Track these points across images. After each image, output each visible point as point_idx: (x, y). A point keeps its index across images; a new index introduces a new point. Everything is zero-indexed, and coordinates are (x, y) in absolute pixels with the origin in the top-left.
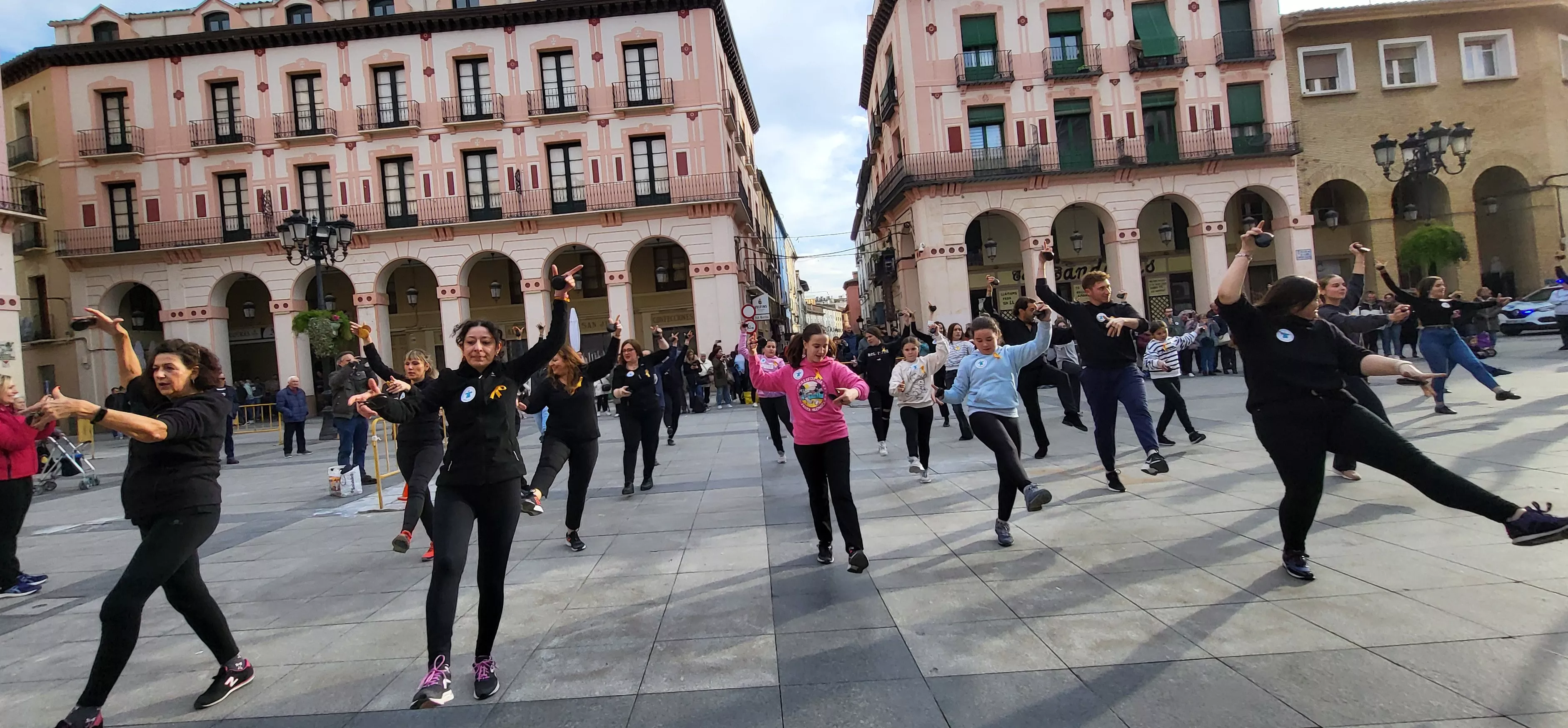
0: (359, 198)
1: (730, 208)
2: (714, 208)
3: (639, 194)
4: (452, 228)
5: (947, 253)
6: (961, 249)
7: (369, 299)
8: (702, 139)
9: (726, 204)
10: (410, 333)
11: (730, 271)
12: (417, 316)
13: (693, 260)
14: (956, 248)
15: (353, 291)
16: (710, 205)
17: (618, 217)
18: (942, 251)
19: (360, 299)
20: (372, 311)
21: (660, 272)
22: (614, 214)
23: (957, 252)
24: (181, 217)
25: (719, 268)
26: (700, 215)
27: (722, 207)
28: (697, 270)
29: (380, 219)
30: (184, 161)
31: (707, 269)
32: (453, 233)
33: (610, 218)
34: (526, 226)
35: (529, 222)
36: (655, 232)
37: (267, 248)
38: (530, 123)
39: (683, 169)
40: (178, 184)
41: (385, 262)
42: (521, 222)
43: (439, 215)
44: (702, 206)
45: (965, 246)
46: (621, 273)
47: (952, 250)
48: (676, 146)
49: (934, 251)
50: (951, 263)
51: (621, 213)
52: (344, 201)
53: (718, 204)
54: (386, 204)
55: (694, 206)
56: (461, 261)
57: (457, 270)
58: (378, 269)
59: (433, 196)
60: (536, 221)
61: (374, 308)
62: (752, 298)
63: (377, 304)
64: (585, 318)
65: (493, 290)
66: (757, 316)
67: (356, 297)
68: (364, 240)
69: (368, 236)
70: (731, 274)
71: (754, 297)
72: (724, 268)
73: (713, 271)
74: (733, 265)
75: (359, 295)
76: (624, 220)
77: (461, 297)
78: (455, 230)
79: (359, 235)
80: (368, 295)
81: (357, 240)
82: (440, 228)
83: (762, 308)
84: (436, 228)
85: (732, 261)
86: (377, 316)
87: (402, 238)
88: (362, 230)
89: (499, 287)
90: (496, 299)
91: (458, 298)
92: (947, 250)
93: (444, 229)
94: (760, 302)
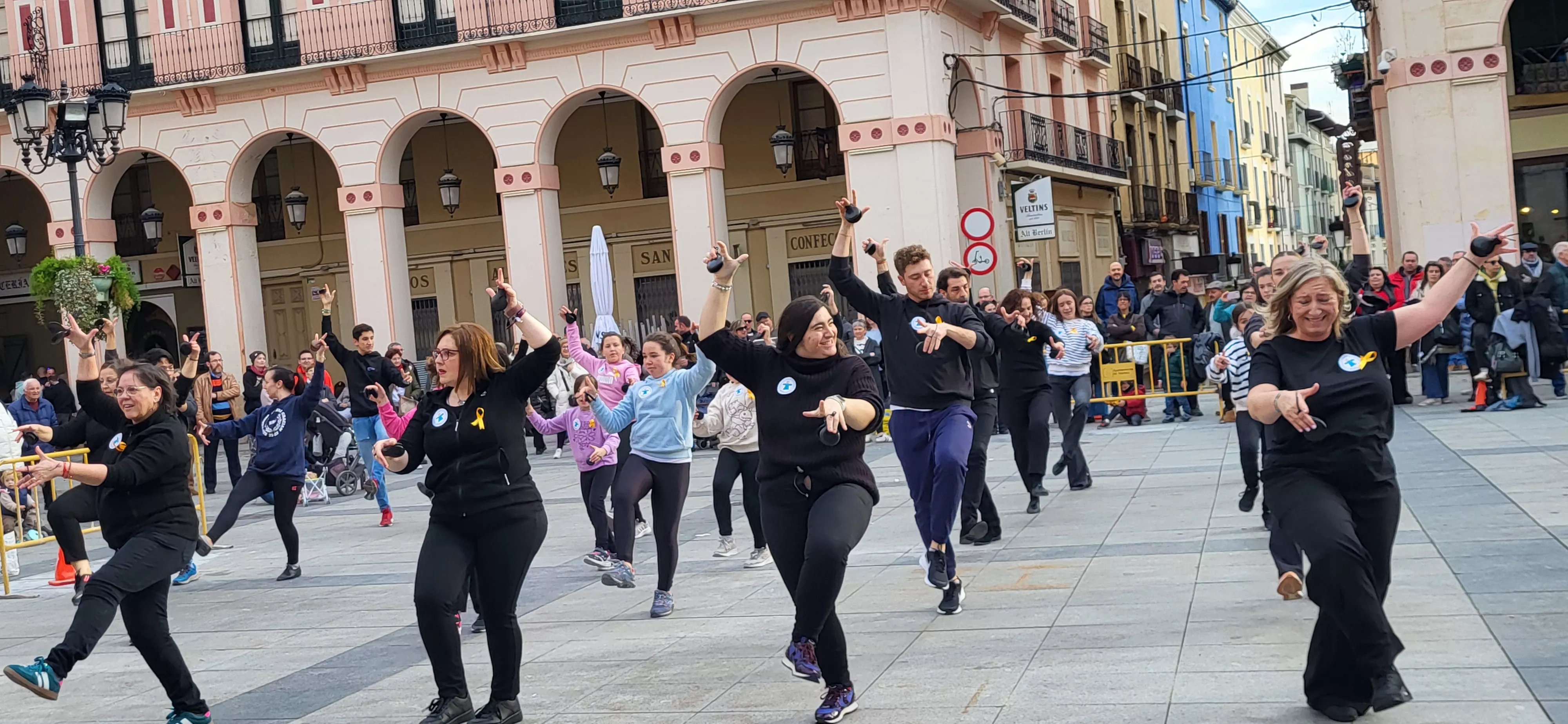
0: (195, 11)
4: (362, 66)
5: (1453, 70)
6: (1491, 61)
7: (218, 214)
10: (308, 278)
11: (926, 135)
12: (321, 242)
13: (848, 113)
14: (1478, 59)
15: (188, 200)
17: (686, 28)
18: (1439, 66)
19: (202, 216)
21: (777, 142)
22: (676, 19)
23: (1479, 68)
25: (903, 130)
26: (861, 12)
28: (855, 136)
29: (235, 55)
31: (877, 133)
32: (365, 75)
33: (671, 29)
34: (502, 55)
35: (507, 45)
36: (766, 56)
41: (243, 139)
42: (493, 47)
43: (336, 41)
45: (1502, 54)
46: (695, 148)
47: (1466, 64)
49: (1417, 69)
50: (1461, 95)
51: (692, 17)
52: (169, 23)
54: (246, 22)
56: (382, 134)
57: (374, 152)
58: (231, 153)
59: (326, 4)
60: (522, 43)
61: (226, 233)
62: (1015, 188)
63: (231, 225)
64: (647, 242)
65: (444, 191)
66: (1024, 230)
67: (194, 212)
68: (206, 97)
69: (211, 89)
70: (936, 143)
71: (1020, 186)
72: (920, 127)
73: (890, 135)
74: (935, 121)
75: (200, 209)
76: (699, 31)
77: (382, 208)
78: (368, 70)
79: (195, 90)
80: (216, 208)
81: (193, 99)
82: (340, 66)
83: (1036, 213)
84: (333, 69)
85: (933, 114)
86: (233, 250)
87: (273, 90)
88: (200, 79)
89: (456, 184)
90: (451, 208)
91: (377, 208)
92: (1452, 63)
93: (347, 68)
94: (1032, 198)
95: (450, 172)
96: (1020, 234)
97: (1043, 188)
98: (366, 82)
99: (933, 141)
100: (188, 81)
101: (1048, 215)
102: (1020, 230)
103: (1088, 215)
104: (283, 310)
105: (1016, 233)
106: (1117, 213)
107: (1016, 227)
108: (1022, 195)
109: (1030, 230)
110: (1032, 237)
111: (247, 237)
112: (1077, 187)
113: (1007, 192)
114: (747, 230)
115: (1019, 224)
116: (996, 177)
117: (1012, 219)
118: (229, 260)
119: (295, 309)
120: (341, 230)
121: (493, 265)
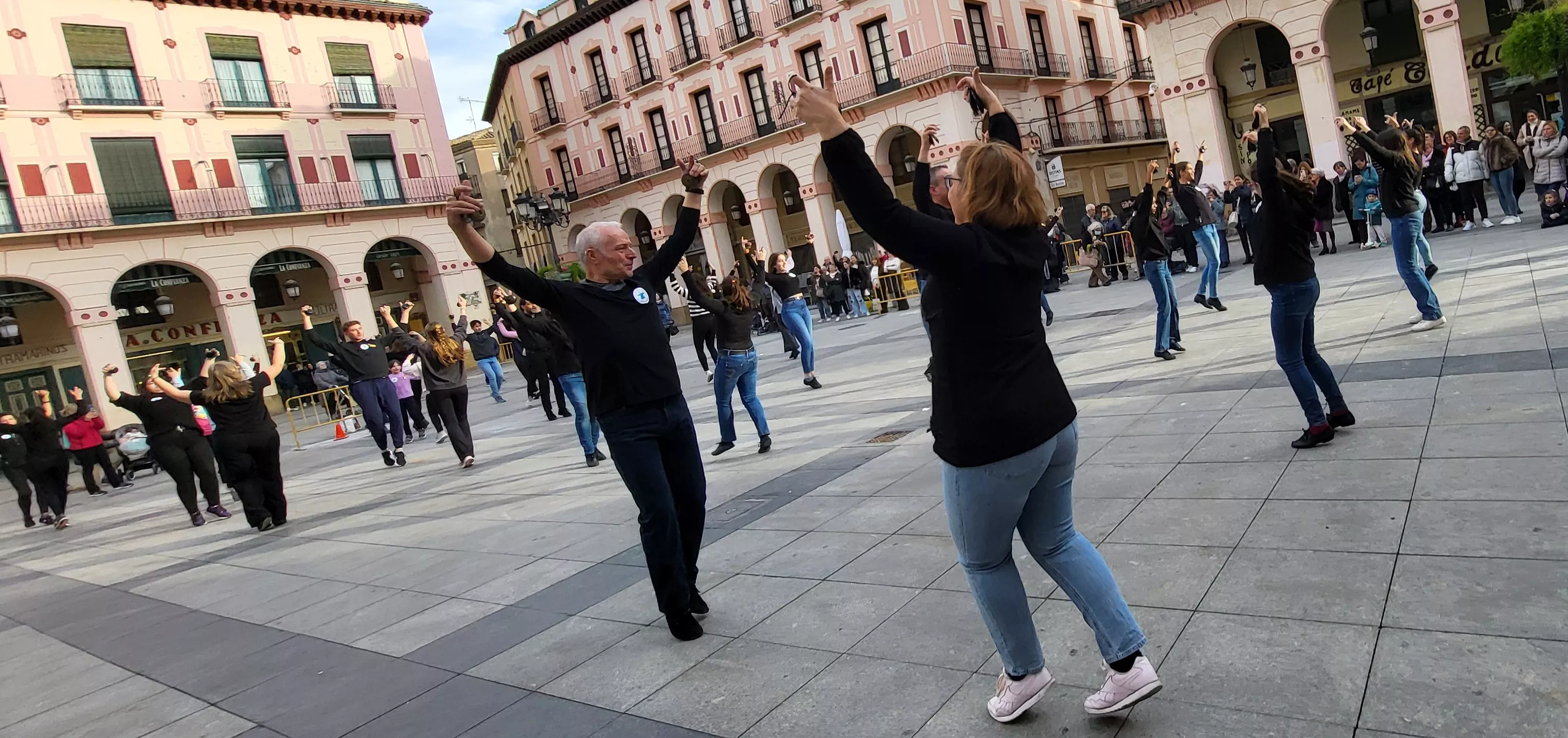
0: (685, 132)
1: (952, 82)
2: (936, 86)
3: (879, 83)
4: (745, 147)
5: (1184, 90)
6: (1202, 83)
8: (918, 13)
9: (946, 80)
14: (1195, 82)
16: (931, 84)
17: (859, 113)
18: (1177, 89)
20: (710, 229)
22: (854, 110)
23: (1197, 87)
24: (593, 170)
25: (951, 150)
26: (927, 96)
27: (943, 84)
29: (703, 147)
30: (586, 123)
31: (941, 153)
32: (746, 151)
33: (853, 115)
34: (792, 136)
35: (793, 131)
36: (893, 121)
37: (640, 186)
38: (781, 34)
39: (906, 52)
40: (587, 144)
42: (788, 133)
43: (734, 137)
44: (924, 85)
45: (1207, 77)
47: (1190, 86)
48: (897, 26)
49: (1168, 92)
50: (1189, 102)
51: (861, 108)
52: (676, 137)
53: (938, 81)
54: (705, 132)
55: (918, 88)
56: (757, 177)
57: (755, 185)
59: (728, 121)
62: (1046, 163)
63: (711, 224)
65: (786, 199)
71: (1047, 162)
73: (947, 153)
76: (866, 114)
77: (762, 210)
78: (747, 149)
82: (736, 149)
83: (1056, 174)
84: (733, 150)
87: (717, 162)
89: (789, 195)
90: (790, 207)
91: (760, 210)
92: (1184, 87)
93: (739, 149)
94: (1054, 167)
95: (787, 190)
97: (1057, 161)
98: (747, 155)
101: (1061, 175)
107: (1049, 183)
108: (1049, 166)
109: (1054, 183)
110: (1056, 187)
120: (749, 222)
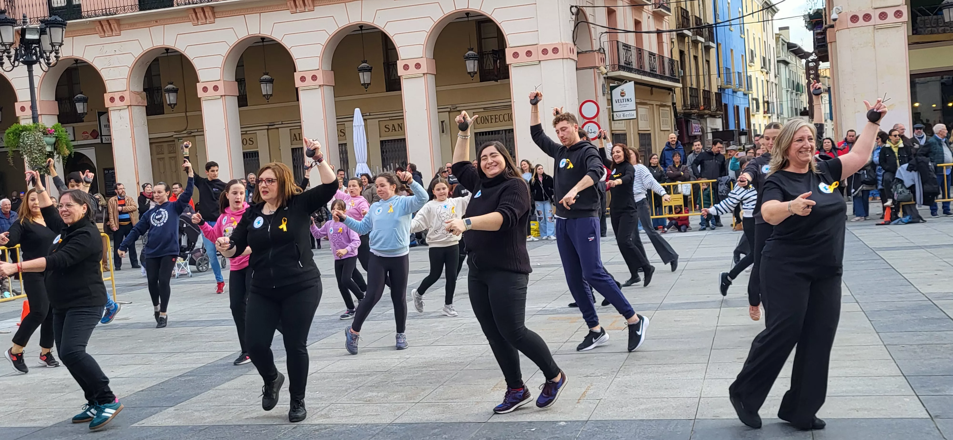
4: (212, 7)
5: (875, 20)
6: (898, 14)
7: (122, 99)
10: (179, 138)
11: (559, 55)
12: (187, 116)
13: (511, 41)
14: (890, 13)
15: (103, 90)
18: (867, 17)
19: (112, 99)
21: (468, 58)
23: (892, 18)
25: (545, 52)
28: (516, 55)
31: (529, 54)
32: (214, 13)
34: (300, 2)
36: (462, 5)
41: (138, 52)
45: (906, 11)
46: (418, 61)
47: (883, 16)
49: (854, 18)
56: (225, 50)
57: (220, 61)
58: (130, 61)
61: (127, 110)
62: (612, 88)
63: (131, 105)
64: (388, 119)
65: (263, 86)
66: (618, 113)
67: (107, 97)
68: (114, 26)
69: (118, 20)
70: (564, 60)
71: (615, 87)
72: (555, 50)
73: (537, 55)
74: (565, 46)
75: (111, 95)
77: (225, 95)
78: (215, 10)
79: (108, 21)
80: (121, 94)
81: (106, 27)
82: (198, 7)
83: (625, 103)
84: (194, 9)
85: (564, 42)
86: (131, 120)
87: (156, 22)
88: (110, 14)
89: (271, 81)
90: (267, 97)
91: (222, 96)
92: (875, 15)
93: (203, 8)
94: (622, 94)
95: (267, 74)
96: (615, 116)
97: (629, 88)
98: (215, 17)
99: (563, 59)
100: (103, 15)
101: (632, 105)
102: (615, 114)
103: (656, 105)
104: (163, 158)
105: (613, 115)
106: (674, 104)
107: (613, 112)
108: (616, 92)
109: (621, 113)
110: (622, 118)
111: (140, 113)
112: (650, 88)
113: (607, 90)
114: (449, 112)
115: (614, 110)
116: (601, 81)
117: (610, 107)
118: (129, 127)
119: (170, 158)
120: (199, 109)
121: (293, 132)
